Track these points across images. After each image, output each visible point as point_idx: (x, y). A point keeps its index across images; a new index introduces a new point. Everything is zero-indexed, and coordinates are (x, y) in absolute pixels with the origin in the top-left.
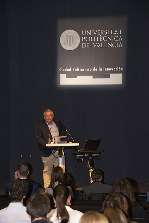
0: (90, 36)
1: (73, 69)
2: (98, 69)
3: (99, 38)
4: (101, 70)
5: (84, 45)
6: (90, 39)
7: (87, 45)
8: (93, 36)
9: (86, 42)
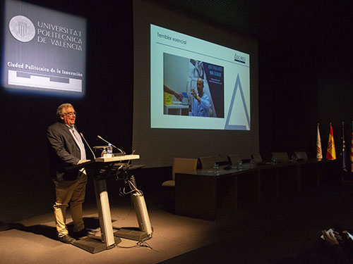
0: (48, 30)
1: (27, 66)
2: (56, 71)
3: (57, 35)
4: (59, 72)
5: (40, 39)
6: (48, 34)
7: (43, 40)
8: (51, 31)
9: (43, 36)
